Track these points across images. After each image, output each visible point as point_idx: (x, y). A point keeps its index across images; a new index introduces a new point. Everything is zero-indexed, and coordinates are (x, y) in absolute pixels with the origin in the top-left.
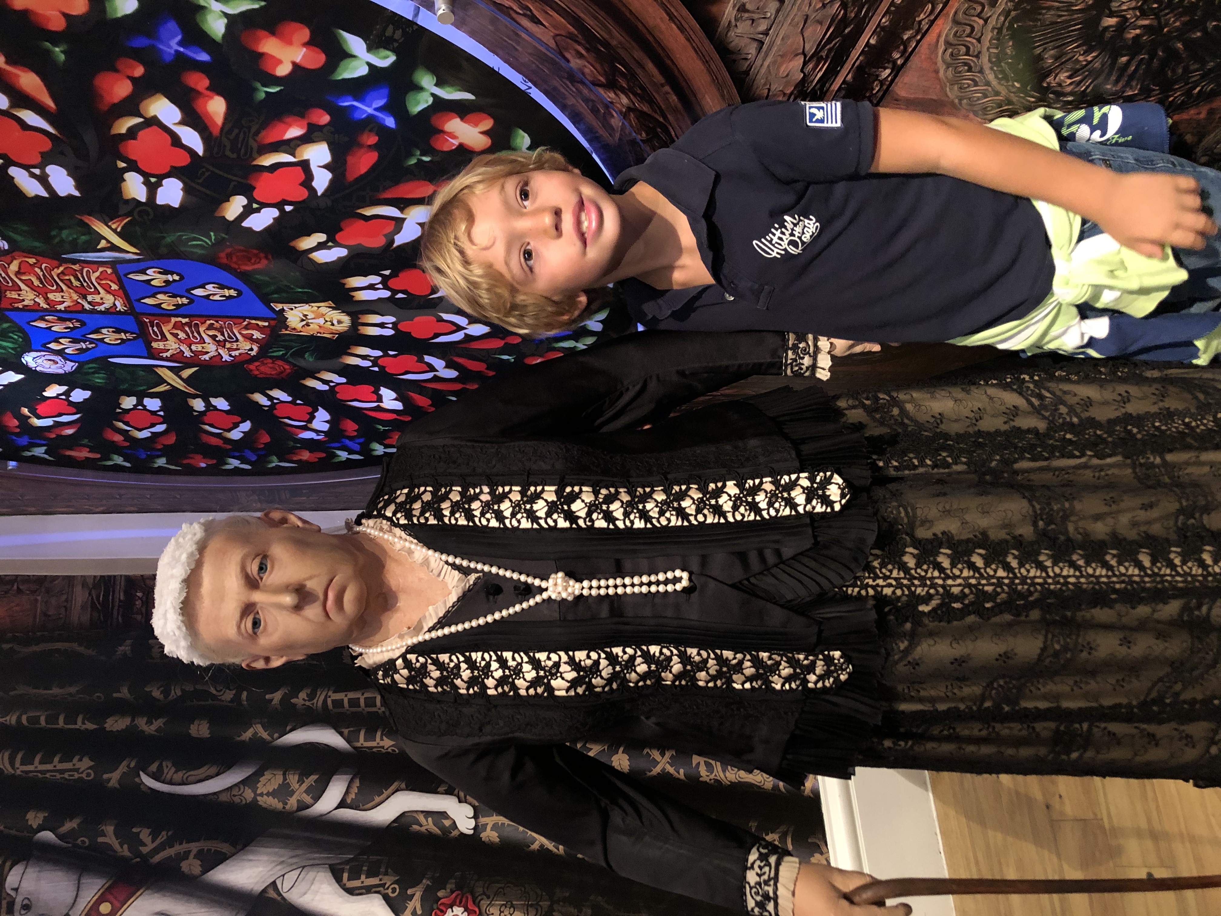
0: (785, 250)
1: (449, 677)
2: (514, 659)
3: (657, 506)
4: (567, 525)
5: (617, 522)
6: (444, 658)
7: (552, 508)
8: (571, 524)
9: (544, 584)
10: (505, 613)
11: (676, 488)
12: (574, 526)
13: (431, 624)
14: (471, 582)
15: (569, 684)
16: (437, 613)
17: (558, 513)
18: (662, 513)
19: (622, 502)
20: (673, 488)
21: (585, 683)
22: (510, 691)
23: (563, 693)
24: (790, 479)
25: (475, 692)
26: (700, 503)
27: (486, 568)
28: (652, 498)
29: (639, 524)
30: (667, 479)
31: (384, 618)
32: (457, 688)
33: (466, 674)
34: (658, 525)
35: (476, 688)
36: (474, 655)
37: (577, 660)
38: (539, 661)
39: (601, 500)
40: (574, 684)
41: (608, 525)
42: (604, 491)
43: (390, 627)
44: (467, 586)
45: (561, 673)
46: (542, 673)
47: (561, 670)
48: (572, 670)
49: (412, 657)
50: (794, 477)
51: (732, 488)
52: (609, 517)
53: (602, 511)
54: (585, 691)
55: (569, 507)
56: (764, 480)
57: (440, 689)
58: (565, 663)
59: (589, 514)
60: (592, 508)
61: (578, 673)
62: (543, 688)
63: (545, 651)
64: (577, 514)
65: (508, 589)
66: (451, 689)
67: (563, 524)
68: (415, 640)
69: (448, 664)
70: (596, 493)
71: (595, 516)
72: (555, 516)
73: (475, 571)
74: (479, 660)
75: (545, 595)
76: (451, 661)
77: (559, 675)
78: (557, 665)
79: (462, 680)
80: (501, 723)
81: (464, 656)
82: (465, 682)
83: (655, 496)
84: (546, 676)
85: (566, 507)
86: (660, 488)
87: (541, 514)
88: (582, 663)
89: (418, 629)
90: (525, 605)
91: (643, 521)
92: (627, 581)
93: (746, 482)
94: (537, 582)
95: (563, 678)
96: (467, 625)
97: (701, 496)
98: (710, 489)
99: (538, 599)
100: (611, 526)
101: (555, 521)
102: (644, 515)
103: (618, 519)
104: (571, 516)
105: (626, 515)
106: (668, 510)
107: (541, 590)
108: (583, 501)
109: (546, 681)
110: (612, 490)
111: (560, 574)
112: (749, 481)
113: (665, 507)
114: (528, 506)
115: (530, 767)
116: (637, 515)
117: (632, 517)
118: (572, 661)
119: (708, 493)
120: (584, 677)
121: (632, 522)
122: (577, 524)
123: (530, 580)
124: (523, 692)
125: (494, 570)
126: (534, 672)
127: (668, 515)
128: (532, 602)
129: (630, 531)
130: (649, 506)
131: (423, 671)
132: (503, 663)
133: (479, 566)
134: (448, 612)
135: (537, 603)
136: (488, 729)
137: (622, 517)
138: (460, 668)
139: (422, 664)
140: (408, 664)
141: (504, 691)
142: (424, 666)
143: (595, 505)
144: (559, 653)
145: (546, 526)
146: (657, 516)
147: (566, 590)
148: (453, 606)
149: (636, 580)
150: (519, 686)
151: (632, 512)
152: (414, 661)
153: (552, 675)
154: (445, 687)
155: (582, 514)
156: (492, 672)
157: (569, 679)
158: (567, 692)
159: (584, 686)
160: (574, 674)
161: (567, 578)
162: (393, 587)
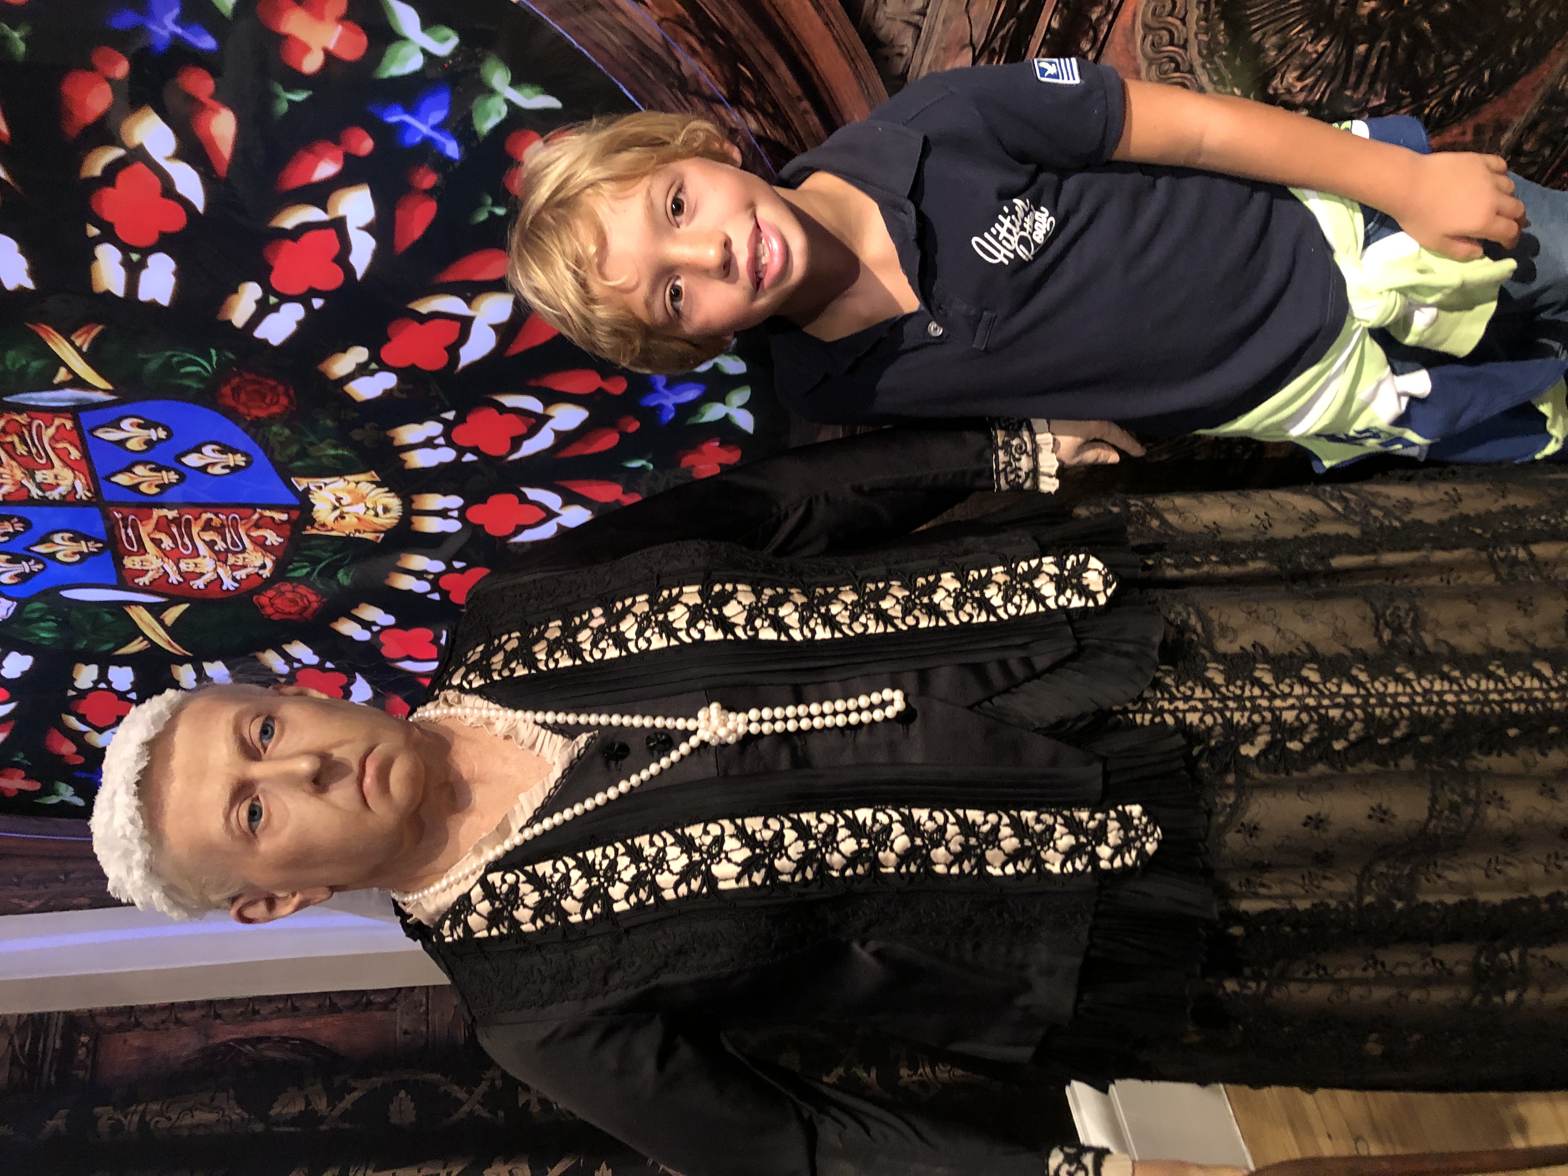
1: (553, 897)
2: (652, 844)
3: (846, 609)
4: (719, 635)
5: (791, 632)
6: (544, 868)
7: (695, 615)
8: (725, 635)
9: (691, 724)
10: (634, 780)
11: (871, 586)
12: (730, 637)
13: (523, 823)
14: (582, 745)
15: (739, 869)
16: (531, 803)
17: (705, 620)
18: (854, 618)
19: (795, 604)
20: (865, 587)
21: (764, 865)
22: (648, 898)
23: (731, 885)
24: (1029, 566)
25: (594, 914)
26: (906, 602)
27: (604, 719)
28: (838, 599)
29: (823, 634)
30: (856, 577)
31: (451, 822)
32: (565, 914)
33: (579, 887)
34: (851, 634)
35: (595, 907)
36: (590, 855)
37: (749, 831)
38: (691, 838)
39: (765, 602)
40: (747, 867)
41: (779, 636)
42: (768, 592)
43: (461, 840)
44: (576, 752)
45: (726, 853)
46: (696, 857)
47: (726, 847)
48: (743, 846)
49: (495, 878)
50: (1034, 563)
51: (949, 581)
52: (778, 624)
53: (768, 616)
54: (764, 881)
55: (721, 611)
56: (994, 570)
57: (539, 923)
58: (731, 836)
59: (750, 620)
60: (753, 613)
61: (753, 850)
62: (699, 879)
63: (699, 822)
64: (733, 620)
65: (637, 746)
66: (557, 919)
67: (713, 634)
68: (499, 851)
69: (551, 877)
70: (758, 594)
71: (758, 623)
72: (701, 625)
73: (588, 727)
74: (599, 858)
75: (694, 741)
76: (556, 870)
77: (723, 855)
78: (719, 841)
79: (574, 898)
80: (638, 961)
81: (575, 857)
82: (579, 901)
83: (842, 597)
84: (703, 861)
85: (715, 612)
86: (848, 588)
87: (681, 624)
88: (758, 836)
89: (503, 830)
90: (664, 762)
91: (828, 629)
92: (814, 708)
93: (968, 574)
94: (681, 724)
95: (729, 860)
96: (578, 809)
97: (907, 593)
98: (919, 584)
99: (684, 748)
100: (783, 638)
101: (702, 632)
102: (830, 621)
103: (792, 628)
104: (724, 624)
105: (804, 621)
106: (862, 612)
107: (687, 734)
108: (740, 603)
109: (703, 867)
110: (780, 590)
111: (715, 707)
112: (972, 572)
113: (857, 610)
114: (661, 617)
115: (685, 1052)
116: (819, 621)
117: (812, 624)
118: (741, 834)
119: (916, 589)
120: (760, 857)
121: (813, 632)
122: (734, 634)
123: (670, 723)
124: (669, 895)
125: (615, 720)
126: (685, 856)
127: (863, 619)
128: (674, 756)
129: (810, 643)
130: (835, 609)
131: (513, 897)
132: (636, 855)
133: (593, 719)
134: (549, 797)
135: (682, 756)
136: (616, 978)
137: (797, 625)
138: (570, 879)
139: (510, 886)
140: (489, 891)
141: (639, 900)
142: (514, 888)
143: (757, 607)
144: (720, 821)
145: (688, 640)
146: (848, 621)
147: (725, 725)
148: (556, 787)
149: (827, 707)
150: (662, 885)
151: (812, 617)
152: (498, 883)
153: (712, 857)
154: (548, 918)
155: (741, 620)
156: (619, 873)
157: (739, 860)
158: (738, 880)
159: (763, 871)
160: (746, 853)
161: (725, 712)
162: (465, 776)
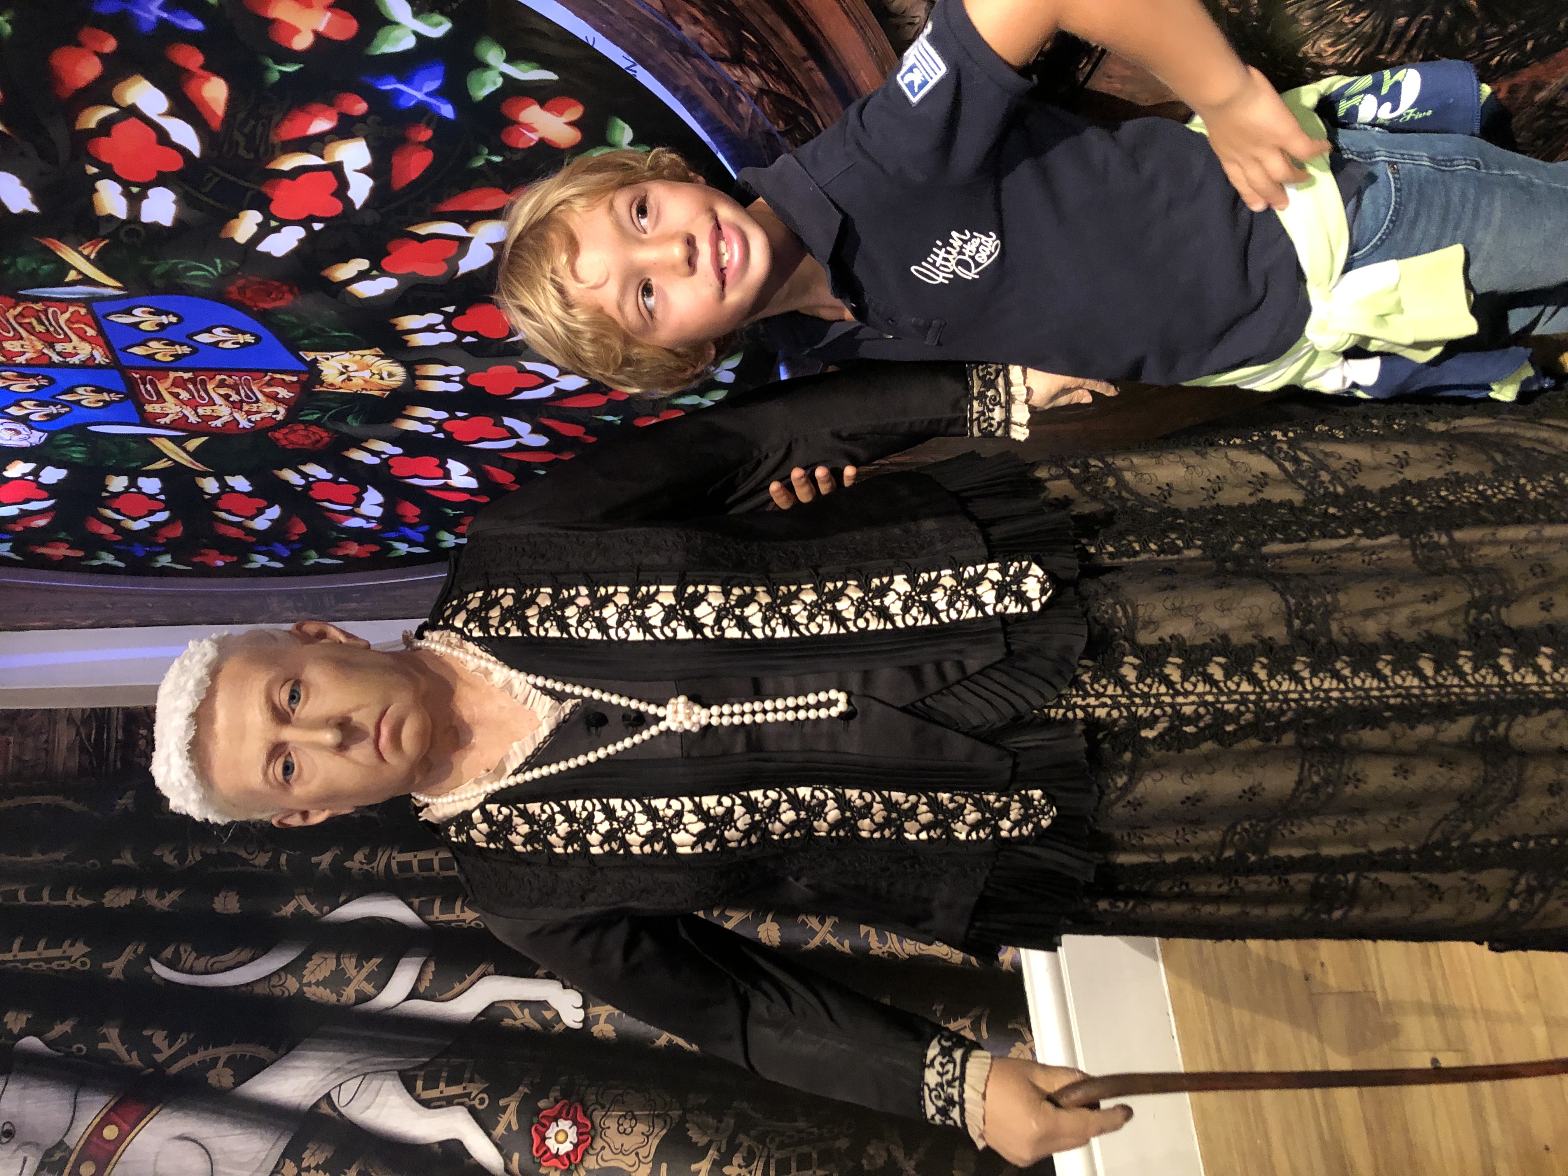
0: (953, 272)
1: (541, 832)
2: (624, 808)
3: (805, 609)
4: (689, 635)
5: (754, 631)
6: (534, 808)
7: (670, 614)
8: (695, 634)
9: (661, 712)
10: (611, 749)
11: (830, 586)
12: (699, 636)
13: (516, 765)
14: (567, 711)
15: (694, 839)
16: (523, 752)
17: (678, 620)
18: (811, 618)
19: (760, 604)
20: (825, 586)
21: (716, 836)
22: (619, 849)
23: (687, 850)
24: (976, 571)
25: (575, 851)
26: (860, 604)
27: (586, 692)
28: (799, 599)
29: (783, 633)
30: (818, 574)
31: (455, 758)
32: (551, 846)
33: (563, 828)
34: (807, 634)
35: (575, 846)
36: (572, 804)
37: (705, 807)
38: (656, 810)
39: (733, 603)
40: (701, 838)
41: (743, 634)
42: (737, 591)
43: (463, 770)
44: (562, 715)
45: (685, 825)
46: (660, 825)
47: (685, 820)
48: (699, 820)
49: (492, 808)
50: (980, 568)
51: (901, 584)
52: (743, 624)
53: (735, 616)
54: (715, 848)
55: (692, 612)
56: (943, 573)
57: (529, 848)
58: (690, 812)
59: (718, 621)
60: (721, 613)
61: (707, 824)
62: (661, 843)
63: (663, 797)
64: (702, 621)
65: (614, 719)
66: (544, 847)
67: (684, 634)
68: (496, 786)
69: (539, 816)
70: (726, 594)
71: (725, 623)
72: (674, 624)
73: (572, 696)
74: (579, 810)
75: (663, 726)
76: (543, 811)
77: (682, 827)
78: (679, 814)
79: (558, 836)
80: (609, 890)
81: (559, 805)
82: (562, 839)
83: (803, 596)
84: (665, 829)
85: (687, 613)
86: (809, 586)
87: (656, 621)
88: (712, 811)
89: (499, 771)
90: (637, 739)
91: (787, 628)
92: (768, 705)
93: (919, 576)
94: (652, 709)
95: (687, 831)
96: (563, 766)
97: (861, 595)
98: (873, 585)
99: (654, 730)
100: (747, 636)
101: (674, 631)
102: (789, 621)
103: (755, 627)
104: (694, 624)
105: (766, 621)
106: (819, 613)
107: (657, 719)
108: (710, 604)
109: (665, 835)
110: (747, 589)
111: (682, 699)
112: (923, 575)
113: (815, 611)
114: (639, 612)
115: (647, 945)
116: (780, 621)
117: (773, 623)
118: (698, 810)
119: (870, 591)
120: (714, 829)
121: (773, 631)
122: (702, 634)
123: (643, 707)
124: (636, 850)
125: (596, 694)
126: (650, 824)
127: (819, 619)
128: (646, 735)
129: (771, 642)
130: (795, 609)
131: (507, 825)
132: (610, 814)
133: (577, 690)
134: (538, 749)
135: (652, 736)
136: (591, 897)
137: (760, 624)
138: (555, 821)
139: (506, 817)
140: (487, 817)
141: (612, 849)
142: (508, 819)
143: (725, 608)
144: (681, 798)
145: (662, 637)
146: (805, 621)
147: (690, 718)
148: (544, 742)
149: (780, 704)
150: (631, 842)
151: (774, 617)
152: (495, 813)
153: (673, 827)
154: (536, 845)
155: (709, 620)
156: (596, 825)
157: (695, 832)
158: (693, 848)
159: (714, 841)
160: (701, 826)
161: (690, 703)
162: (466, 719)
